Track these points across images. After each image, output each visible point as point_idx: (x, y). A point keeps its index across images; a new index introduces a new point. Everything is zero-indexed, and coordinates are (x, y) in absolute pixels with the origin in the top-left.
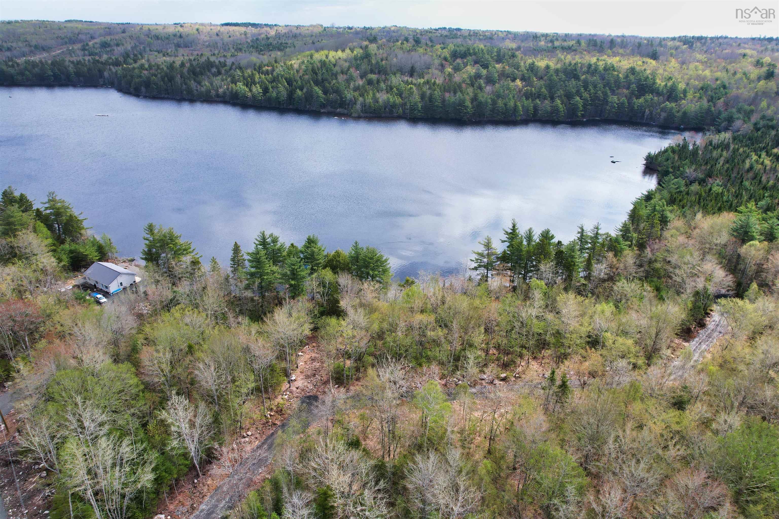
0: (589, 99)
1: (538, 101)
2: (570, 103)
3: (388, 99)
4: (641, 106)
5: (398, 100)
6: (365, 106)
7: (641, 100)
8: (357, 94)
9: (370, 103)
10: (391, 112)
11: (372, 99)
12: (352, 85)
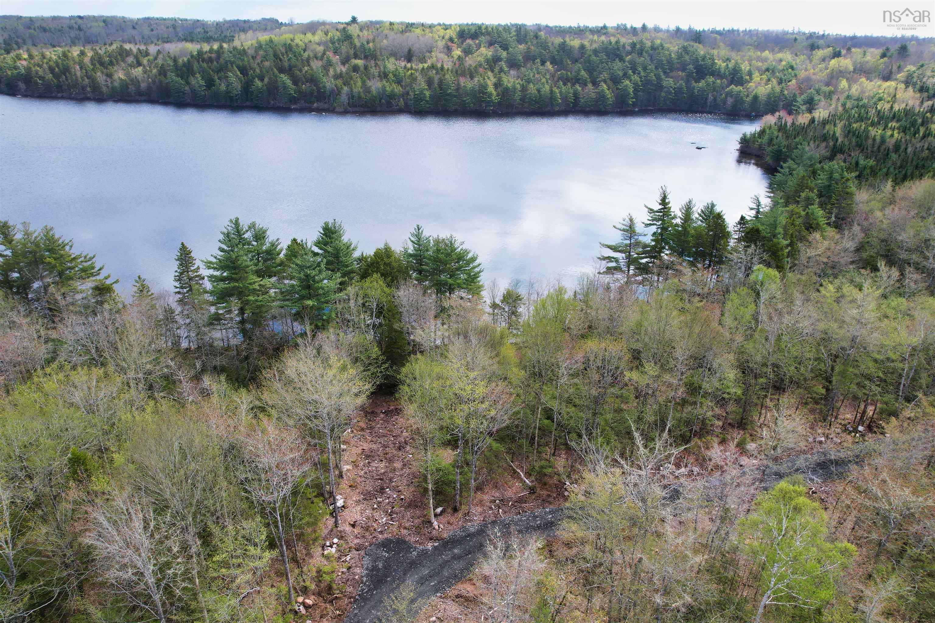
0: (640, 83)
1: (578, 88)
2: (617, 89)
3: (384, 87)
4: (702, 90)
5: (398, 89)
6: (353, 97)
7: (702, 84)
8: (339, 82)
9: (359, 92)
10: (389, 104)
11: (361, 88)
12: (331, 72)
